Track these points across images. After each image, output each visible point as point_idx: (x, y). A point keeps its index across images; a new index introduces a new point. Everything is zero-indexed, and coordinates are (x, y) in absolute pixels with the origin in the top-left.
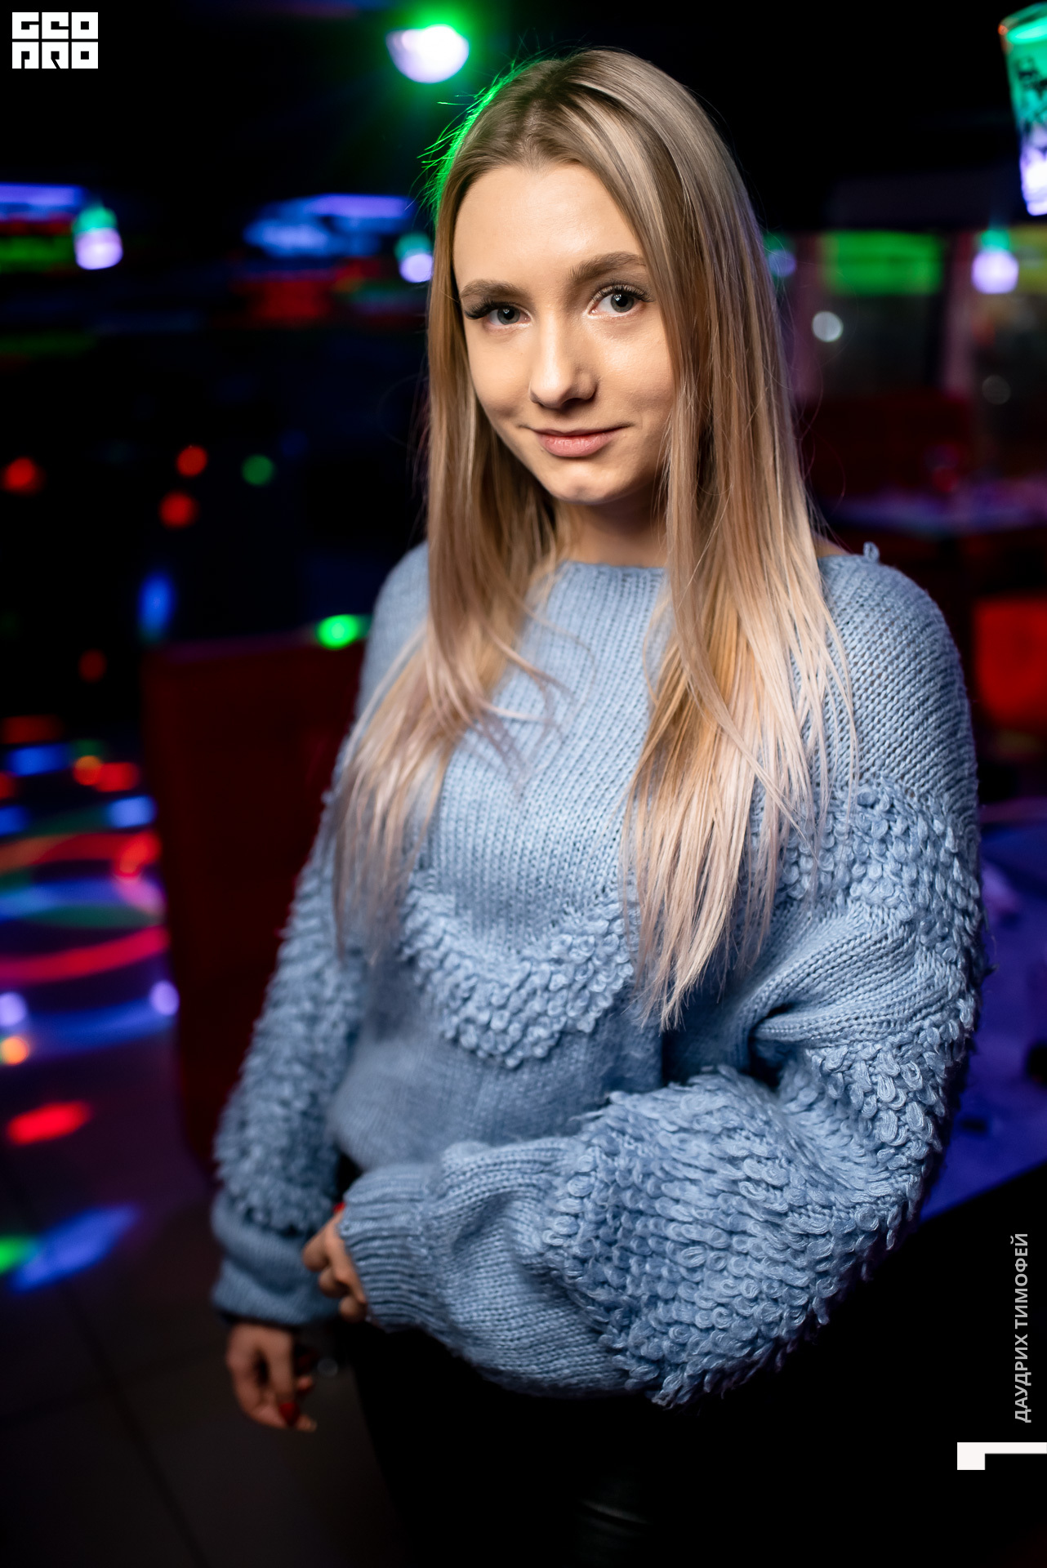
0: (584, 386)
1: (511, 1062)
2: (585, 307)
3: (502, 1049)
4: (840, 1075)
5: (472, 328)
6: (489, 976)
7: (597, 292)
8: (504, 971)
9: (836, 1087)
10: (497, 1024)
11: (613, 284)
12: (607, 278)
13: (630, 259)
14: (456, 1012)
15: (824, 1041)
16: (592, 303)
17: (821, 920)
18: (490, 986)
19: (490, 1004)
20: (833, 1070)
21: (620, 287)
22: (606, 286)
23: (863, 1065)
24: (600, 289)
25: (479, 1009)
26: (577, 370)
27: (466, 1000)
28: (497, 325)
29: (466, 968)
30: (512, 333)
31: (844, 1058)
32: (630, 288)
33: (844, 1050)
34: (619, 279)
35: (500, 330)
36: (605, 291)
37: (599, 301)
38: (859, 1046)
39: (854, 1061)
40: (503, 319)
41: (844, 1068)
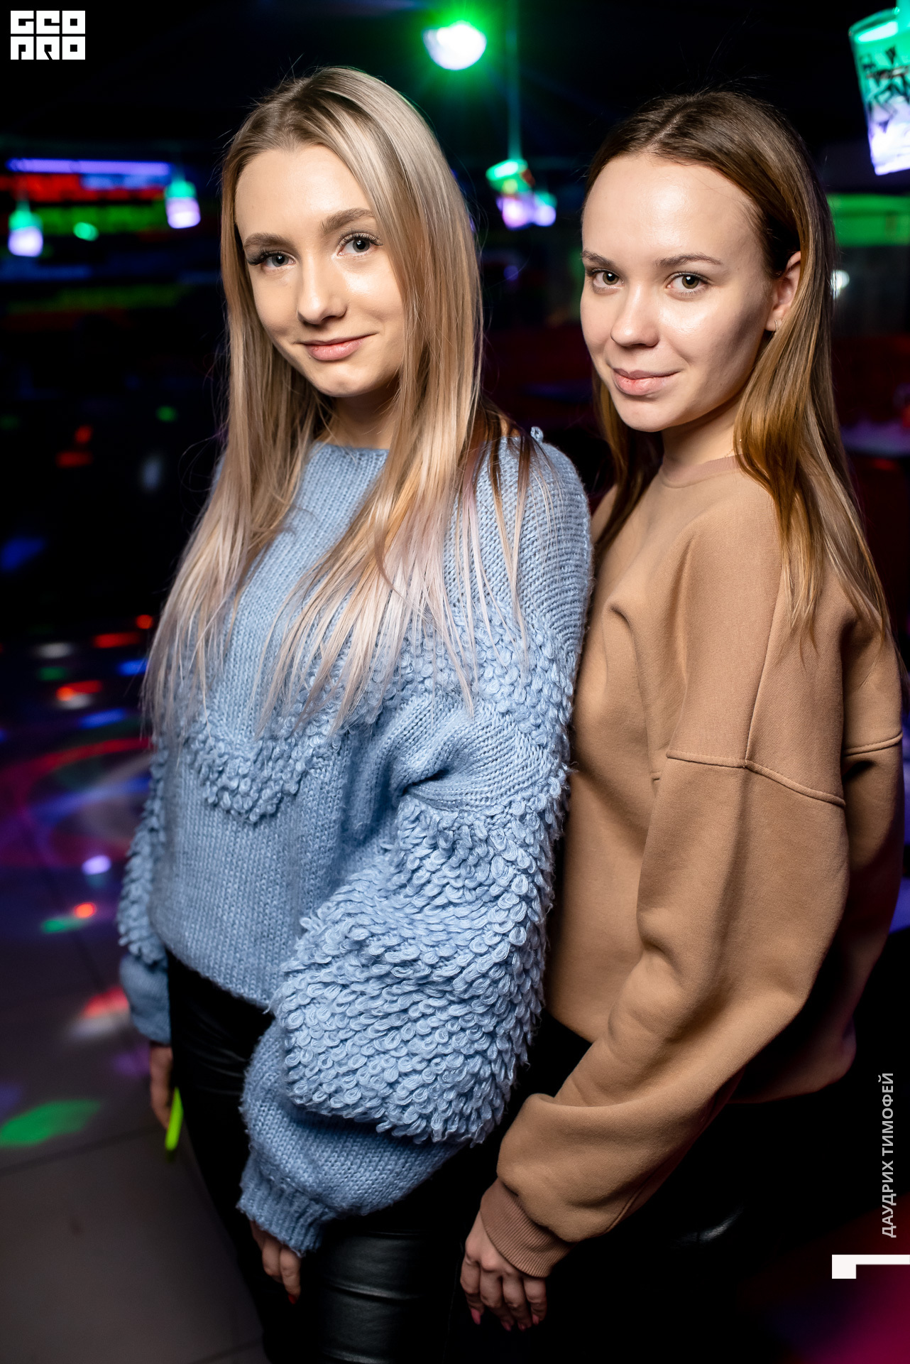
0: (336, 309)
1: (253, 818)
2: (334, 251)
3: (246, 807)
4: (451, 833)
5: (253, 271)
6: (236, 753)
7: (341, 239)
8: (247, 748)
9: (446, 841)
10: (243, 788)
11: (352, 234)
12: (347, 229)
13: (363, 213)
14: (213, 783)
15: (445, 806)
16: (339, 248)
17: (450, 711)
18: (238, 761)
19: (238, 774)
20: (445, 829)
21: (357, 235)
22: (348, 235)
23: (467, 827)
24: (343, 237)
25: (230, 779)
26: (330, 296)
27: (221, 773)
28: (271, 267)
29: (220, 749)
30: (282, 272)
31: (454, 821)
32: (365, 235)
33: (456, 814)
34: (356, 228)
35: (274, 271)
36: (347, 238)
37: (343, 246)
38: (466, 814)
39: (462, 825)
40: (276, 263)
41: (454, 828)
